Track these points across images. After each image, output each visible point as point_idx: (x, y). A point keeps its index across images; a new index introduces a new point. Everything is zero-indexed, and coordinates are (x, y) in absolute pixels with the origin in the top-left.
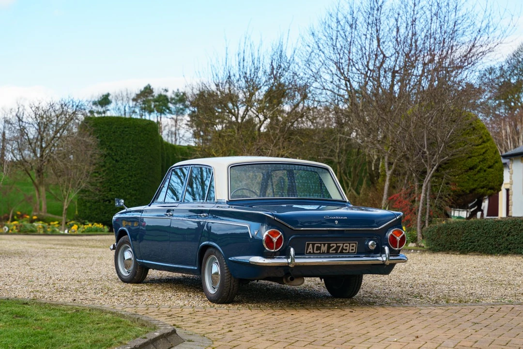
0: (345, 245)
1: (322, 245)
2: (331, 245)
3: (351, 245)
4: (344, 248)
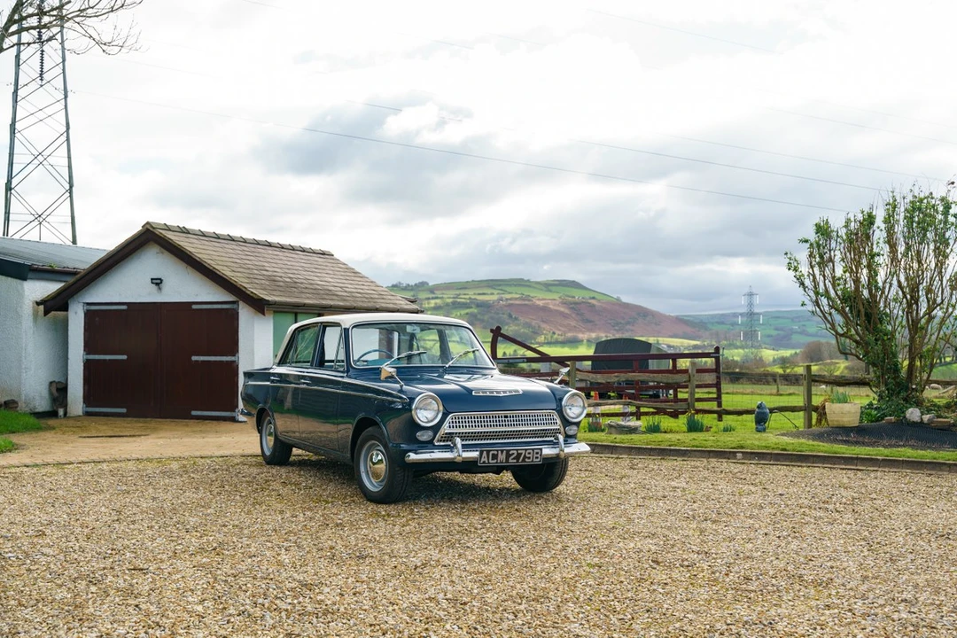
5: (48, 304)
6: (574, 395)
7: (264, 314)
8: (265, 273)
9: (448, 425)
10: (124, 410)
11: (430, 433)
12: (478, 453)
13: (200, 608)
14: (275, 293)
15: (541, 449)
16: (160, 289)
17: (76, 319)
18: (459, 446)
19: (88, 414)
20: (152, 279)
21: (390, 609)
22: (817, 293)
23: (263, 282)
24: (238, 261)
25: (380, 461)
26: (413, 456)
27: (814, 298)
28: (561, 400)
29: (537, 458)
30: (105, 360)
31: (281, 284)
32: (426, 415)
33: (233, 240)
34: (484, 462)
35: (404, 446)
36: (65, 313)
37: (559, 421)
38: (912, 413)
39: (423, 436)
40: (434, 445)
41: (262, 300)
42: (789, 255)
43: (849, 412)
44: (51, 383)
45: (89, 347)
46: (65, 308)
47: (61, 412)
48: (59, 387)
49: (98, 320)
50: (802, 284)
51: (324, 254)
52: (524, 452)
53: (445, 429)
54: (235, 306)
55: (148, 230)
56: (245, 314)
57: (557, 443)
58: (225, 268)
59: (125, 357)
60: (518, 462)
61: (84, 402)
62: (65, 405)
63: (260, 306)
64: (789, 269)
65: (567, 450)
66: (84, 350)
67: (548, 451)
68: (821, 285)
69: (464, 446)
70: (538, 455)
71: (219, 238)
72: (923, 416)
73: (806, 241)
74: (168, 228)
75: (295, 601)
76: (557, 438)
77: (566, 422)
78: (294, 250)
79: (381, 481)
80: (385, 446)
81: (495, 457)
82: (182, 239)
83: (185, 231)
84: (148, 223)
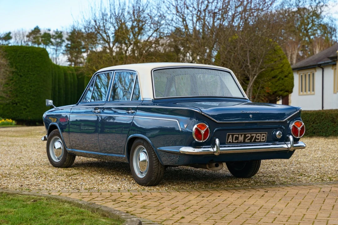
0: (257, 135)
1: (240, 135)
2: (247, 135)
3: (262, 135)
4: (257, 137)
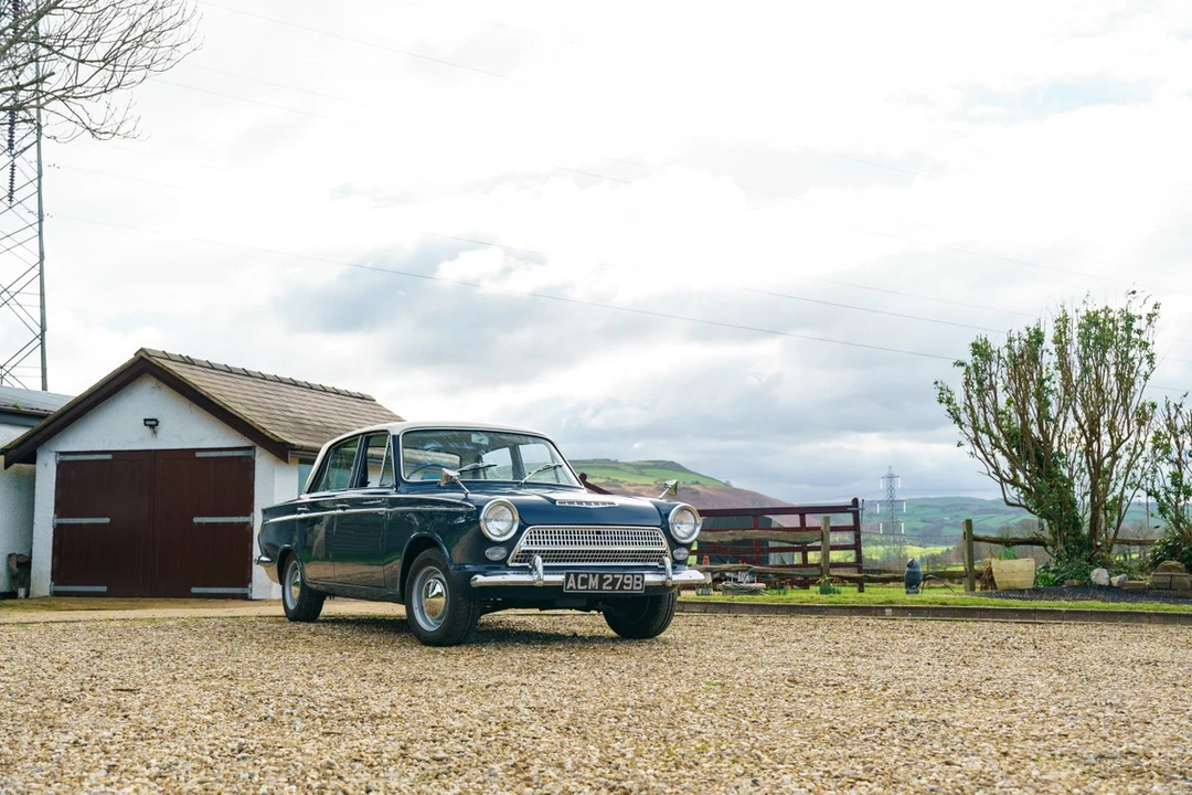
5: (10, 453)
6: (683, 509)
7: (287, 461)
8: (288, 414)
9: (525, 540)
10: (104, 589)
11: (503, 551)
12: (563, 577)
13: (209, 718)
14: (301, 437)
15: (643, 575)
16: (155, 432)
17: (46, 474)
18: (540, 569)
19: (56, 594)
20: (145, 420)
21: (457, 715)
22: (976, 429)
23: (286, 424)
24: (255, 399)
25: (439, 595)
26: (480, 579)
27: (973, 436)
28: (667, 515)
29: (638, 585)
30: (81, 525)
31: (309, 427)
32: (497, 526)
33: (250, 376)
34: (571, 588)
35: (470, 567)
36: (31, 466)
37: (664, 541)
38: (1098, 574)
39: (494, 554)
40: (508, 566)
41: (285, 443)
42: (940, 385)
43: (1021, 571)
44: (10, 556)
45: (61, 508)
46: (31, 459)
47: (22, 592)
48: (19, 560)
49: (73, 474)
50: (958, 420)
51: (363, 398)
52: (621, 576)
53: (522, 545)
54: (251, 453)
55: (142, 358)
56: (263, 463)
57: (664, 569)
58: (239, 405)
59: (107, 520)
60: (613, 589)
61: (52, 579)
62: (26, 583)
63: (282, 451)
64: (941, 402)
65: (675, 578)
66: (55, 512)
67: (650, 578)
68: (981, 419)
69: (545, 568)
70: (640, 582)
71: (231, 372)
72: (1112, 579)
73: (962, 364)
74: (168, 357)
75: (334, 711)
76: (663, 563)
77: (674, 543)
78: (325, 391)
79: (440, 618)
80: (445, 571)
81: (585, 582)
82: (184, 370)
83: (189, 361)
84: (142, 350)
